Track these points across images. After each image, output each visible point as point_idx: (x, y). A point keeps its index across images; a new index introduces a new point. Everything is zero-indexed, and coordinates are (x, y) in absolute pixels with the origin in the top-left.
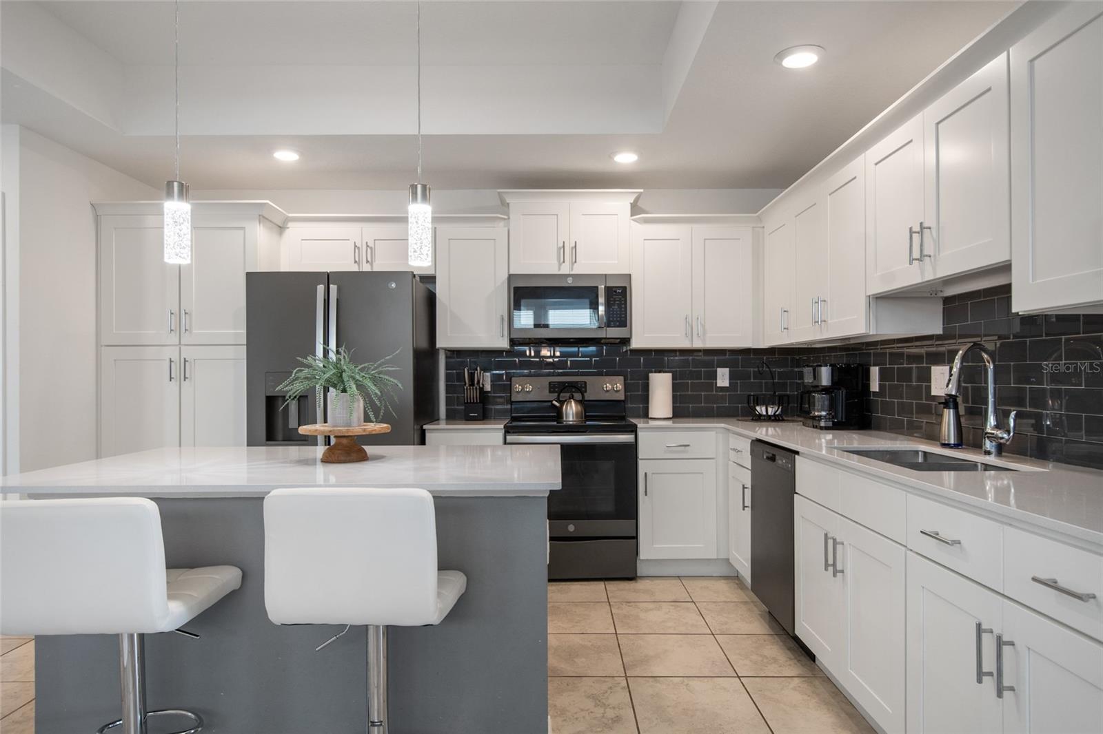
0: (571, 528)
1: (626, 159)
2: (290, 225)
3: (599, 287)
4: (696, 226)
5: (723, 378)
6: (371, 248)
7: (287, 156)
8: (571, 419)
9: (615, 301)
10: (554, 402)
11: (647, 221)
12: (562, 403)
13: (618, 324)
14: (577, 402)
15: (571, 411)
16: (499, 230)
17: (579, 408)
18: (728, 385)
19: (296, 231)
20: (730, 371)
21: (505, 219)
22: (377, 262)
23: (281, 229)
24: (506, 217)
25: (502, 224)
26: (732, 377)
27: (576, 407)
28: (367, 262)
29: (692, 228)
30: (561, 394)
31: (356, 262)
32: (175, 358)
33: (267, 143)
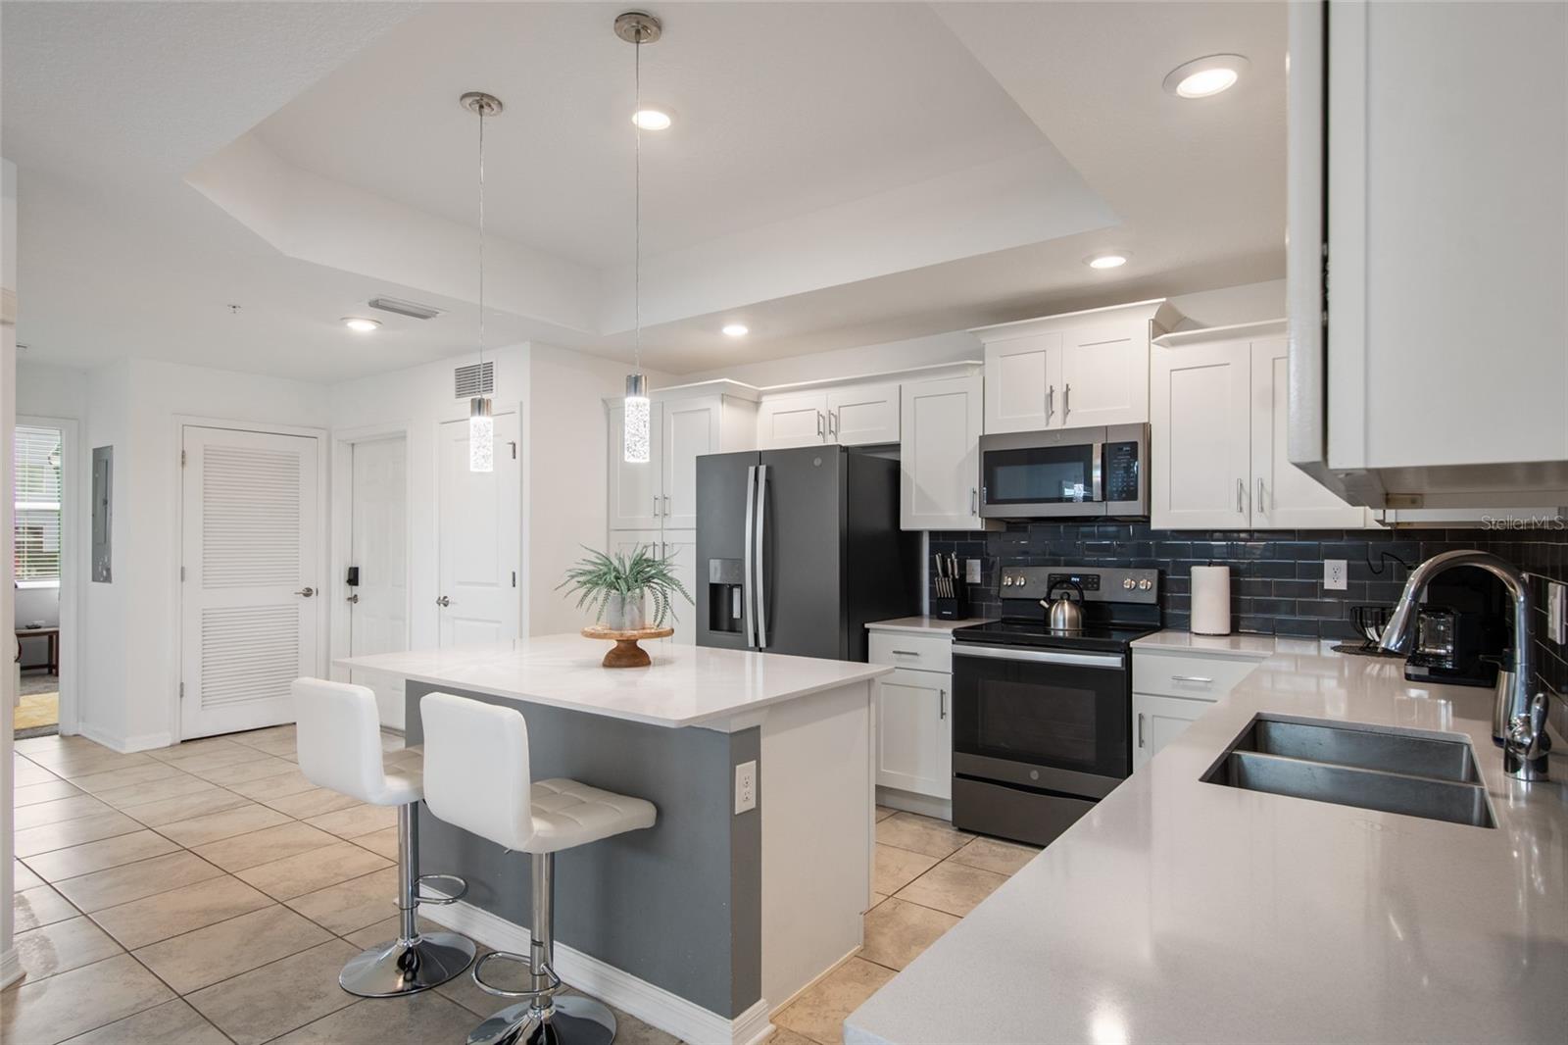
0: (1035, 775)
1: (1108, 264)
2: (765, 399)
3: (1094, 445)
4: (1256, 341)
5: (1335, 576)
6: (835, 416)
7: (736, 331)
8: (1061, 627)
9: (1119, 464)
10: (1042, 602)
11: (1174, 343)
12: (1051, 602)
13: (1124, 495)
14: (1074, 603)
15: (1063, 616)
16: (971, 380)
17: (1074, 613)
18: (1344, 588)
19: (769, 404)
20: (1348, 565)
21: (980, 365)
22: (842, 432)
23: (757, 404)
24: (981, 362)
25: (977, 371)
26: (1351, 573)
27: (1070, 611)
28: (831, 432)
29: (1251, 345)
30: (1054, 591)
31: (819, 433)
32: (659, 542)
33: (713, 321)
